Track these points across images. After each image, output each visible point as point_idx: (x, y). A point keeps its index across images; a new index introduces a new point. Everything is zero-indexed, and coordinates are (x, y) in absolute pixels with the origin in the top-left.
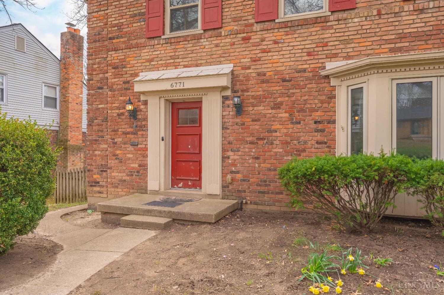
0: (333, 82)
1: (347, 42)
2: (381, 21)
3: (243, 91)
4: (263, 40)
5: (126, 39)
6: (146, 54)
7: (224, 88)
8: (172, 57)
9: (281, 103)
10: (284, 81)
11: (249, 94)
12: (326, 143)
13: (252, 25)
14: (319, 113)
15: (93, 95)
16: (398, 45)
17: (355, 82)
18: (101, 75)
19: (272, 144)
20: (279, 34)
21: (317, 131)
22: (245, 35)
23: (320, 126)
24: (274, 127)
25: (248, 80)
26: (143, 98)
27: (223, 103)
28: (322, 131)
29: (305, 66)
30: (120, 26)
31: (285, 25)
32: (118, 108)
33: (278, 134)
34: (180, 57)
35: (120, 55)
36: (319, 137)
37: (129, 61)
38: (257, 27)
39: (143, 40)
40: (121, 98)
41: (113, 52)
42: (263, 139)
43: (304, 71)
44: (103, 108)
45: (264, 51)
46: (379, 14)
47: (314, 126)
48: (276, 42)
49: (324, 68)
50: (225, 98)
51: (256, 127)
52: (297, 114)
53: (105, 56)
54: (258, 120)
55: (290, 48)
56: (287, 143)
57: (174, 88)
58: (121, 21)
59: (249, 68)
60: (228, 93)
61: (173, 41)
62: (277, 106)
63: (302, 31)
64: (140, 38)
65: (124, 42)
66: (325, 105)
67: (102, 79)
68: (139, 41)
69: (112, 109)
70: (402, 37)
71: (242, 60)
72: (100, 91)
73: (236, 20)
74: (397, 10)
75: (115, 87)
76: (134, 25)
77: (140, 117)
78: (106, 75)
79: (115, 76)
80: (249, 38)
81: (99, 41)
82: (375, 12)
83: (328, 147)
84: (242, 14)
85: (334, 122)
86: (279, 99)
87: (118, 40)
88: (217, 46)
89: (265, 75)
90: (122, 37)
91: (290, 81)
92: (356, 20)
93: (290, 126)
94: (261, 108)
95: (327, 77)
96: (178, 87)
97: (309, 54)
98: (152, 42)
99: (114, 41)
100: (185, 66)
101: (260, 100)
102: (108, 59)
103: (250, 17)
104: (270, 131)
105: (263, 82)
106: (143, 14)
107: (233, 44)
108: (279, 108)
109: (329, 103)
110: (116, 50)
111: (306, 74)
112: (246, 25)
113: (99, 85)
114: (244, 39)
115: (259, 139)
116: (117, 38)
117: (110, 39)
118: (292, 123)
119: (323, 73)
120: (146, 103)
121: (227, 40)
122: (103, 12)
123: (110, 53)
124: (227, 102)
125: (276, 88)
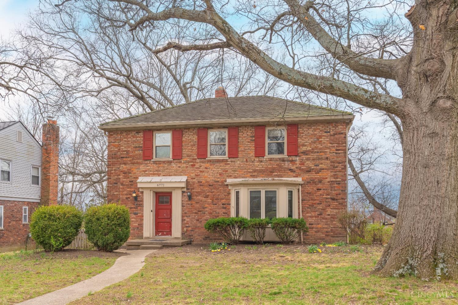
0: (230, 188)
1: (235, 171)
2: (247, 164)
3: (191, 189)
4: (201, 167)
5: (131, 159)
6: (142, 167)
7: (183, 188)
8: (157, 171)
9: (208, 195)
10: (210, 186)
11: (194, 190)
12: (227, 213)
13: (195, 159)
14: (224, 201)
15: (111, 187)
16: (253, 174)
17: (237, 189)
18: (116, 177)
19: (205, 213)
20: (208, 165)
21: (223, 208)
22: (192, 163)
23: (225, 206)
24: (205, 206)
25: (194, 184)
26: (140, 190)
27: (182, 194)
28: (225, 208)
29: (219, 180)
30: (128, 152)
31: (210, 161)
32: (126, 194)
33: (207, 209)
34: (161, 171)
35: (128, 167)
36: (224, 210)
37: (133, 171)
38: (198, 160)
39: (140, 161)
40: (128, 189)
41: (124, 165)
42: (201, 211)
43: (218, 182)
44: (117, 194)
45: (201, 172)
46: (247, 161)
47: (222, 206)
48: (206, 168)
49: (226, 181)
50: (183, 192)
51: (198, 206)
52: (215, 200)
53: (118, 167)
54: (199, 203)
55: (212, 171)
56: (211, 213)
57: (159, 186)
58: (128, 149)
59: (194, 179)
60: (185, 190)
61: (157, 162)
62: (207, 197)
63: (217, 164)
64: (139, 159)
65: (130, 161)
66: (227, 197)
67: (117, 179)
68: (139, 161)
69: (122, 195)
70: (255, 171)
71: (191, 175)
72: (116, 185)
73: (188, 156)
74: (253, 160)
75: (124, 183)
76: (136, 152)
77: (139, 199)
78: (119, 177)
79: (125, 177)
80: (195, 165)
81: (115, 158)
82: (245, 160)
83: (228, 215)
84: (191, 154)
85: (230, 204)
86: (208, 194)
87: (127, 159)
88: (179, 167)
89: (201, 182)
90: (129, 158)
91: (212, 186)
92: (238, 162)
93: (212, 206)
94: (200, 197)
95: (227, 185)
96: (161, 186)
97: (220, 175)
98: (146, 162)
99: (124, 159)
100: (164, 176)
101: (199, 193)
102: (120, 168)
103: (195, 155)
104: (204, 208)
105: (201, 185)
106: (141, 147)
107: (187, 167)
108: (208, 197)
109: (228, 196)
110: (125, 164)
111: (219, 183)
112: (193, 159)
113: (115, 181)
114: (192, 165)
115: (199, 211)
116: (126, 158)
117: (122, 158)
118: (213, 204)
119: (226, 183)
120: (142, 193)
121: (184, 165)
122: (117, 143)
123: (122, 165)
124: (184, 194)
125: (206, 189)
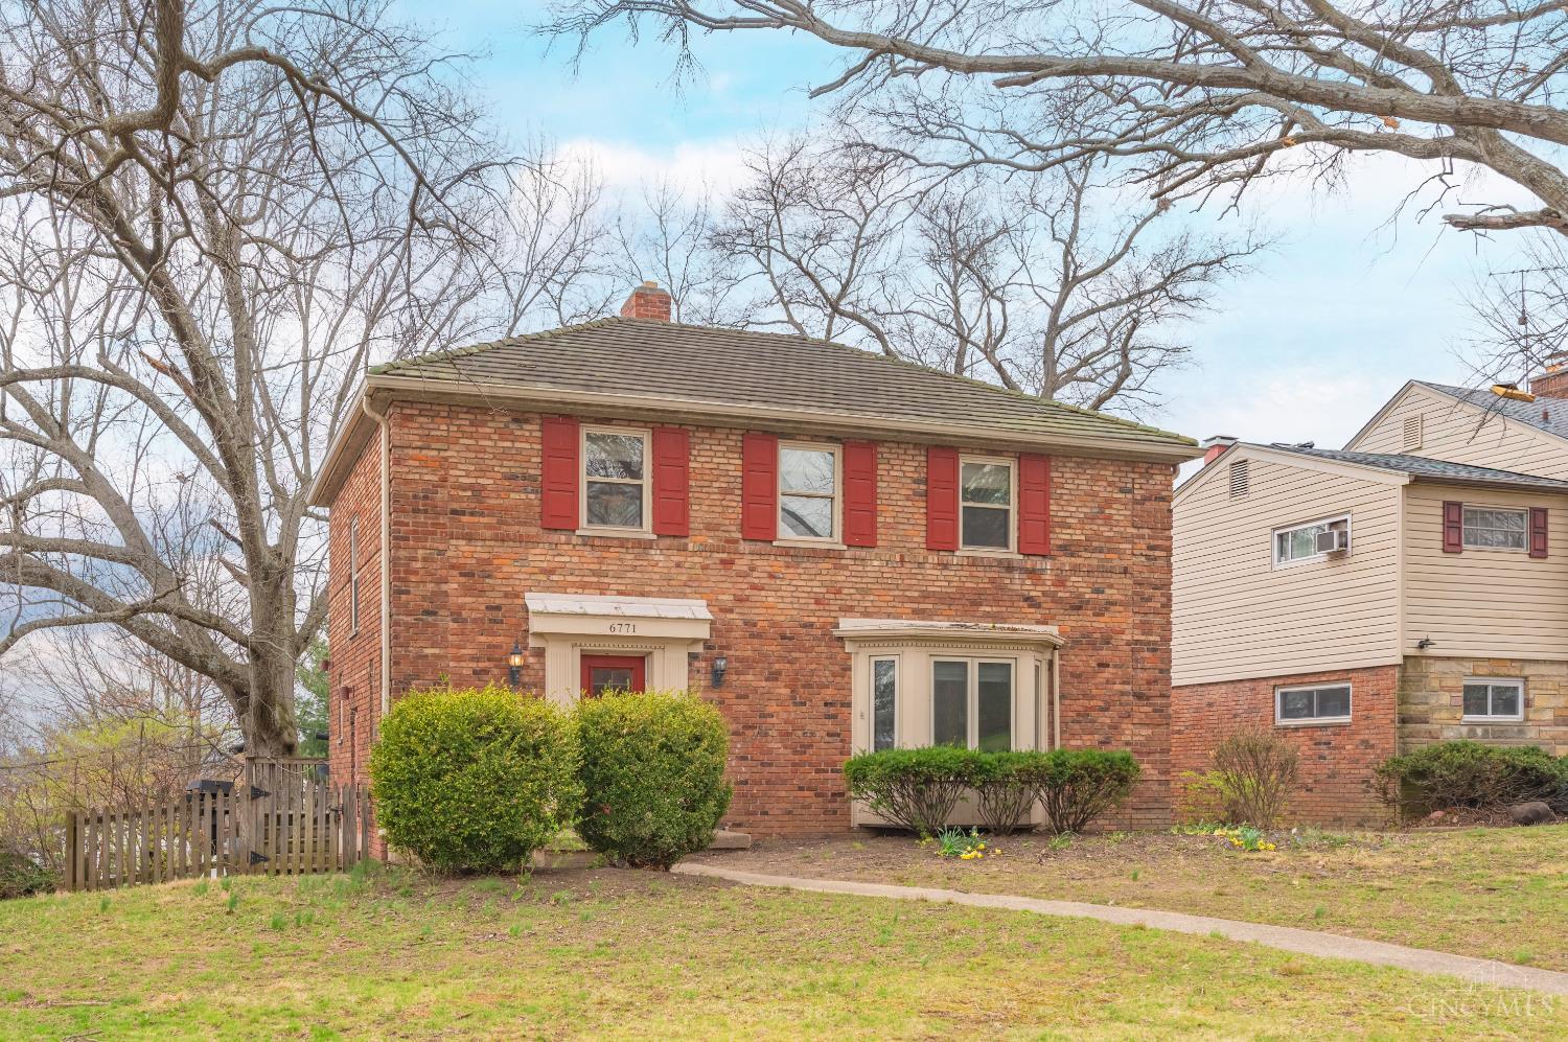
0: (849, 648)
1: (865, 592)
2: (904, 570)
3: (721, 647)
4: (753, 569)
5: (493, 520)
6: (538, 557)
7: (695, 641)
8: (594, 573)
9: (779, 673)
10: (783, 637)
11: (731, 653)
12: (839, 735)
13: (736, 541)
14: (829, 691)
15: (408, 626)
16: (922, 606)
17: (885, 653)
18: (430, 586)
19: (766, 735)
20: (778, 564)
21: (828, 717)
22: (724, 556)
23: (832, 710)
24: (769, 710)
25: (729, 631)
26: (532, 643)
27: (690, 664)
28: (834, 717)
29: (813, 619)
30: (478, 491)
31: (786, 552)
32: (474, 659)
33: (774, 720)
34: (611, 574)
35: (480, 550)
36: (830, 725)
37: (499, 567)
38: (744, 547)
39: (533, 531)
40: (483, 639)
41: (463, 542)
42: (752, 727)
43: (811, 625)
44: (437, 657)
45: (754, 587)
46: (902, 561)
47: (823, 709)
48: (772, 576)
49: (837, 626)
50: (693, 657)
51: (742, 707)
52: (802, 690)
53: (441, 547)
54: (746, 697)
55: (793, 589)
56: (788, 734)
57: (617, 633)
58: (480, 481)
59: (731, 611)
60: (699, 649)
61: (597, 542)
62: (774, 676)
63: (808, 565)
64: (525, 524)
65: (488, 527)
66: (838, 679)
67: (434, 593)
68: (523, 530)
69: (458, 659)
70: (925, 596)
71: (720, 597)
72: (430, 619)
73: (710, 527)
74: (921, 560)
75: (465, 614)
76: (513, 495)
77: (526, 679)
78: (444, 587)
79: (467, 591)
80: (732, 563)
81: (426, 511)
82: (898, 559)
83: (842, 741)
84: (720, 521)
85: (849, 705)
86: (777, 666)
87: (476, 519)
88: (678, 565)
89: (755, 625)
90: (482, 515)
91: (791, 639)
92: (876, 563)
93: (792, 708)
94: (750, 677)
95: (841, 639)
96: (624, 633)
97: (817, 602)
98: (555, 537)
99: (465, 519)
100: (620, 593)
101: (747, 664)
102: (449, 554)
103: (733, 528)
104: (763, 716)
105: (753, 636)
106: (533, 478)
107: (705, 568)
108: (777, 680)
109: (843, 677)
110: (469, 538)
111: (814, 632)
112: (727, 541)
113: (426, 605)
114: (723, 562)
115: (747, 727)
116: (472, 514)
117: (454, 512)
118: (795, 704)
119: (836, 633)
120: (540, 653)
121: (697, 559)
122: (435, 453)
123: (454, 542)
124: (697, 664)
125: (773, 648)
